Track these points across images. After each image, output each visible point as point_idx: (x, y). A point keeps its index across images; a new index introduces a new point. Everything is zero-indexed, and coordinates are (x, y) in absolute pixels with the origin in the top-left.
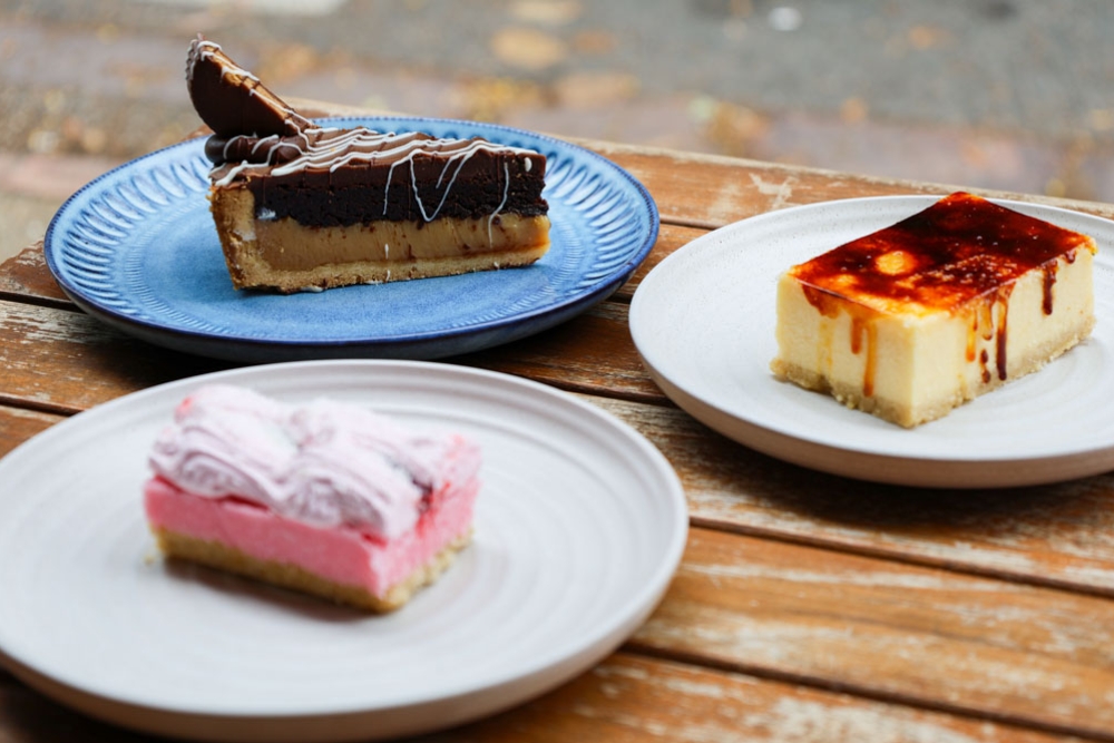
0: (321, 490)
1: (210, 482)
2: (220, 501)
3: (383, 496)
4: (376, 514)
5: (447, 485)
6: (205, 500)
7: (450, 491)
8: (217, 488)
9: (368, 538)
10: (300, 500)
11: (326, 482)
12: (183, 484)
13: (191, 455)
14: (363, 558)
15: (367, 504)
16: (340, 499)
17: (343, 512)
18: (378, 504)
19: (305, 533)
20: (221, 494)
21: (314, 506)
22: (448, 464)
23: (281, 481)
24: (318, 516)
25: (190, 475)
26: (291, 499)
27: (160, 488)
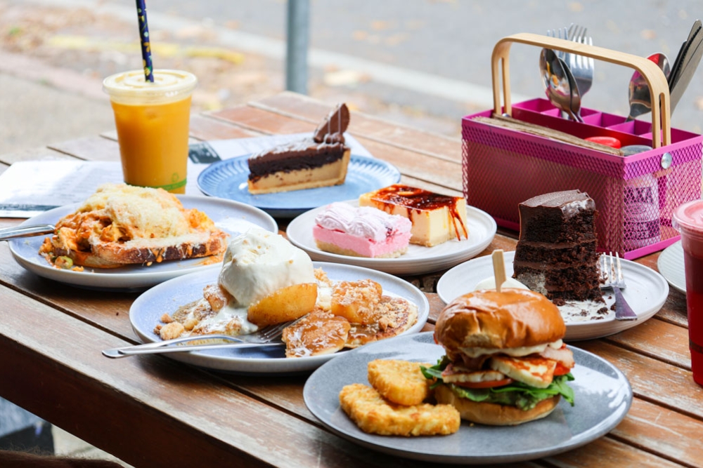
0: (359, 226)
1: (330, 225)
2: (333, 230)
3: (375, 229)
4: (373, 233)
5: (397, 230)
6: (329, 230)
7: (397, 233)
8: (333, 227)
9: (370, 240)
10: (353, 229)
11: (361, 224)
12: (323, 226)
13: (327, 217)
14: (368, 245)
15: (371, 230)
16: (363, 229)
17: (365, 233)
18: (374, 230)
19: (353, 239)
20: (333, 229)
21: (356, 231)
22: (398, 224)
23: (349, 225)
24: (357, 234)
25: (325, 223)
26: (350, 229)
27: (318, 227)
